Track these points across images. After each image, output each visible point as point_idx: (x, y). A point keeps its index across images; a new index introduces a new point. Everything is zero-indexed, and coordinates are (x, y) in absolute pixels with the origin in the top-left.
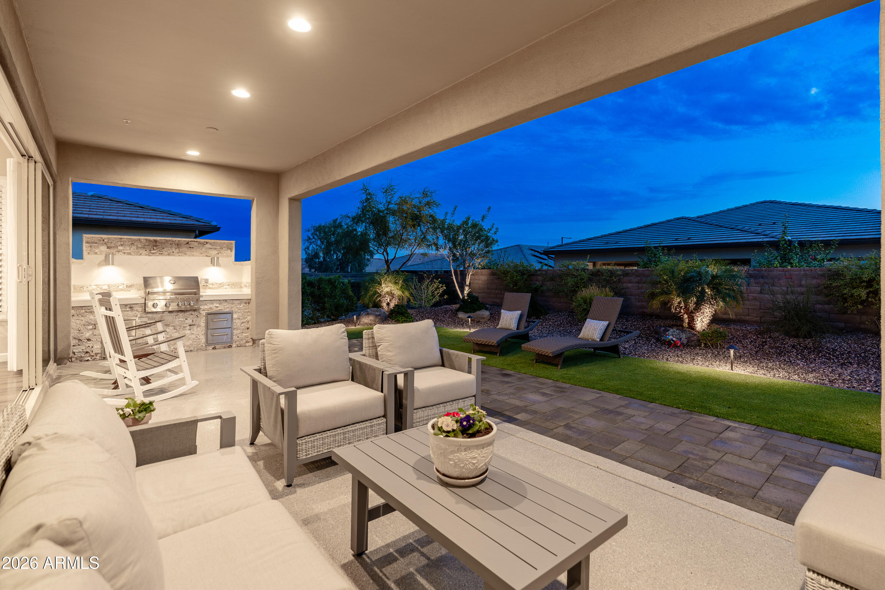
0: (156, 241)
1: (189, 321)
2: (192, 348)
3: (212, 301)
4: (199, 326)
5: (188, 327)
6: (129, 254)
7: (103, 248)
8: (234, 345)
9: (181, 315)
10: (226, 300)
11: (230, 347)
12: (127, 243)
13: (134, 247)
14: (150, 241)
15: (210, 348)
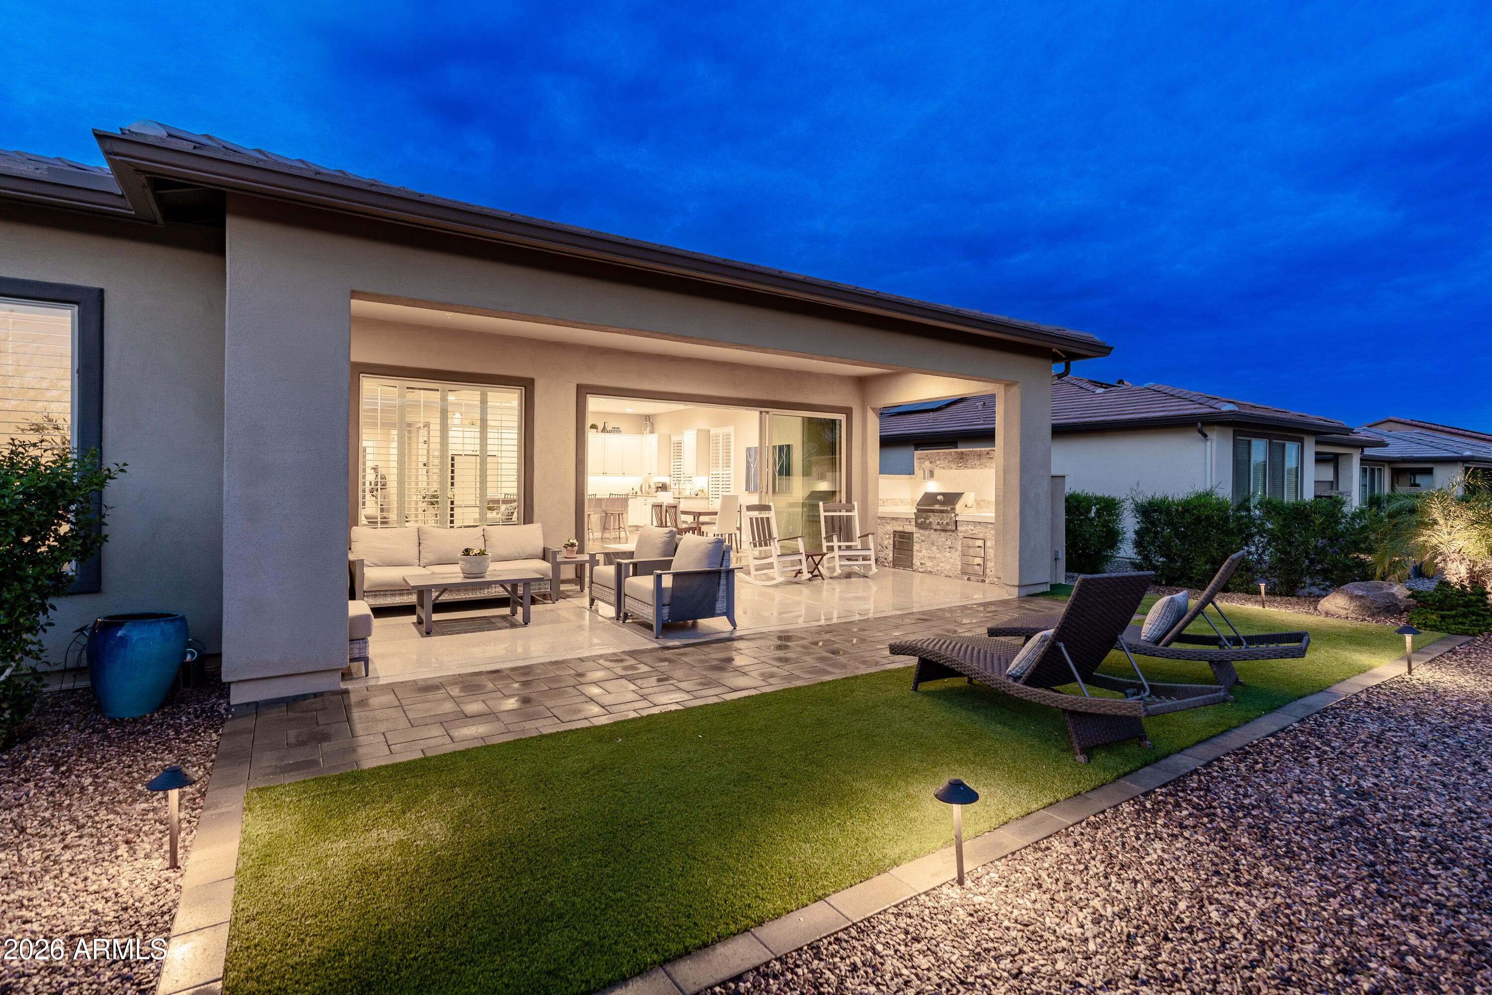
0: (962, 453)
1: (949, 543)
2: (950, 574)
3: (968, 522)
4: (956, 550)
5: (948, 550)
6: (944, 468)
7: (927, 463)
8: (987, 581)
9: (943, 534)
10: (980, 523)
11: (983, 581)
12: (943, 457)
13: (947, 461)
14: (958, 453)
15: (966, 578)
